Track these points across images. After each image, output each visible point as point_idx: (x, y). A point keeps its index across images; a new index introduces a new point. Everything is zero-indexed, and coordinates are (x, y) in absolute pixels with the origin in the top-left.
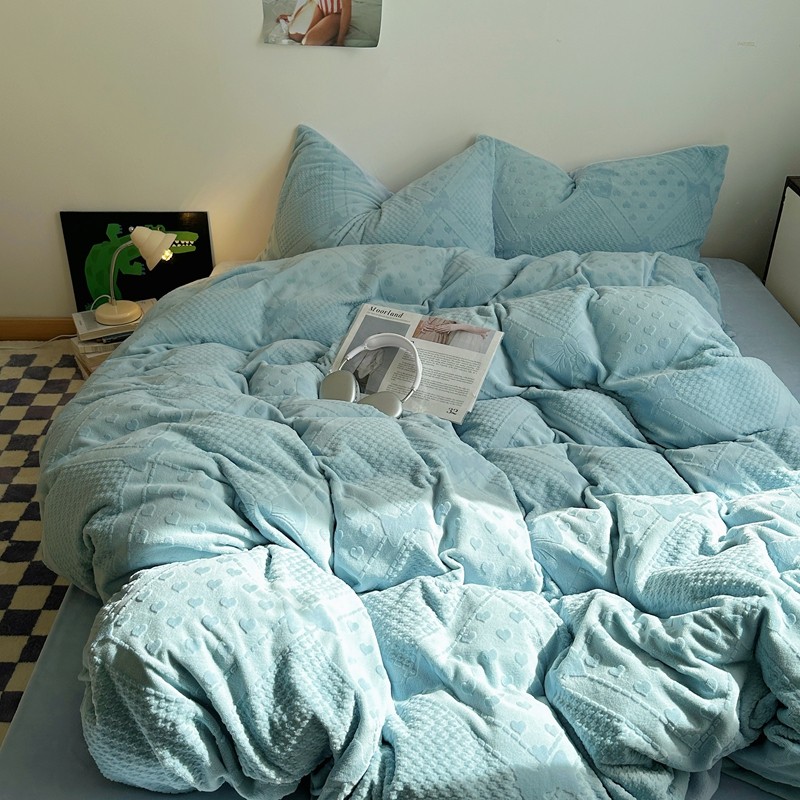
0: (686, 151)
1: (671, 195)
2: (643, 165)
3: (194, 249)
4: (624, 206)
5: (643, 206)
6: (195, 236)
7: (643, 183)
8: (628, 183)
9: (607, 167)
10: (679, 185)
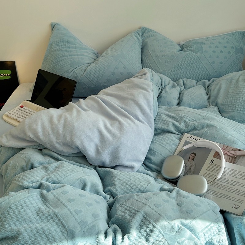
0: (232, 34)
1: (229, 52)
2: (215, 40)
3: (10, 77)
4: (209, 57)
5: (218, 57)
6: (10, 72)
7: (217, 47)
8: (209, 47)
9: (199, 41)
10: (232, 48)
